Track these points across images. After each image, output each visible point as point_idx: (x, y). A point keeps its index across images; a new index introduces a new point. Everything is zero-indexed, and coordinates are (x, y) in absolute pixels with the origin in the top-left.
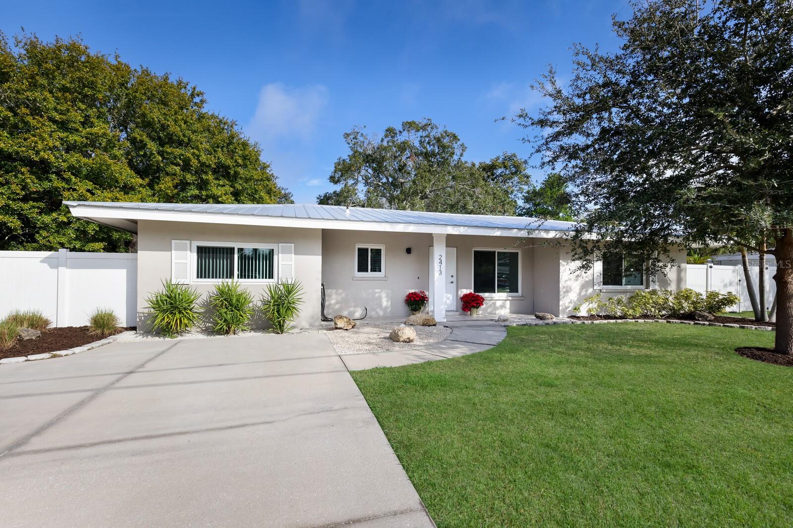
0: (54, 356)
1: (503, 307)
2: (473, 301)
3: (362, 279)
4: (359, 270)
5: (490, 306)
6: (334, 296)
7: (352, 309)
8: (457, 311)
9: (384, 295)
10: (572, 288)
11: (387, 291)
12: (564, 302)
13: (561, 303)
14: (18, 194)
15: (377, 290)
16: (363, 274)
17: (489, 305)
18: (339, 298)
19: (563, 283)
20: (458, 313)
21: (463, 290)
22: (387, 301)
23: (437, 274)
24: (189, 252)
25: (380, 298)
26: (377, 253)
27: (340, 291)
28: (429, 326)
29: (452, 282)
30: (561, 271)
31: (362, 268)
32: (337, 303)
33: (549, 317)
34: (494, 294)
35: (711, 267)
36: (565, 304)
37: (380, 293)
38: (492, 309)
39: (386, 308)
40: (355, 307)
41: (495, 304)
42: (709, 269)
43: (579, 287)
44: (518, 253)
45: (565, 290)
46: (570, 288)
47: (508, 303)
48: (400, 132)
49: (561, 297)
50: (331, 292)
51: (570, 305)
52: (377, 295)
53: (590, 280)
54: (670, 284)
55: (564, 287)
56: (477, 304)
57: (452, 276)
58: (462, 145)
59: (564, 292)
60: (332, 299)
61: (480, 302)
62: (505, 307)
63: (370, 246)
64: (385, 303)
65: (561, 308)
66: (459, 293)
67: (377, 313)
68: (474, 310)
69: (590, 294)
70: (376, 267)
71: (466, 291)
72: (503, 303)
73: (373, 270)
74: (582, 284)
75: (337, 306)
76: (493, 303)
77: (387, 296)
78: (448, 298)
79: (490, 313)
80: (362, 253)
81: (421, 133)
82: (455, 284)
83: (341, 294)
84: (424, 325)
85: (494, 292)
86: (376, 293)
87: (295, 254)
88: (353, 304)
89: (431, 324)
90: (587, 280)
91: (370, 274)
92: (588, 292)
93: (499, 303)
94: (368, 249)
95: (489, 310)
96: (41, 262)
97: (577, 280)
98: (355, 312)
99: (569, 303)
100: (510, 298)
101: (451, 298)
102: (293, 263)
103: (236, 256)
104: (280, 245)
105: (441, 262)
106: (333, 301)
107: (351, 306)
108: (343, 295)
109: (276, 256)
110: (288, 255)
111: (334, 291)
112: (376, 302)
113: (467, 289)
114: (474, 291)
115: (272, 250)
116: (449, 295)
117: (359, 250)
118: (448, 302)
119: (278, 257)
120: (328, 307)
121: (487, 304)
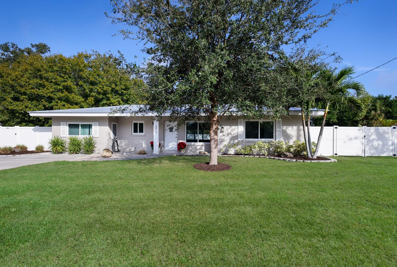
0: (14, 156)
1: (200, 149)
3: (135, 136)
4: (134, 132)
6: (123, 142)
7: (130, 148)
9: (143, 142)
10: (225, 140)
11: (145, 141)
12: (220, 147)
13: (218, 147)
14: (42, 108)
15: (141, 140)
16: (136, 134)
17: (193, 148)
18: (125, 143)
19: (220, 137)
21: (180, 141)
22: (145, 145)
23: (154, 133)
24: (66, 126)
25: (142, 144)
26: (141, 125)
27: (126, 140)
30: (218, 131)
31: (135, 131)
32: (125, 145)
34: (196, 143)
35: (336, 128)
36: (220, 148)
37: (142, 141)
38: (194, 150)
39: (145, 148)
40: (132, 147)
41: (196, 147)
42: (335, 129)
43: (229, 139)
45: (220, 141)
46: (224, 140)
47: (204, 147)
51: (224, 148)
52: (141, 142)
53: (236, 136)
54: (292, 138)
55: (220, 139)
57: (176, 135)
59: (220, 142)
62: (202, 149)
63: (139, 122)
66: (178, 142)
67: (140, 149)
68: (182, 150)
69: (236, 143)
70: (141, 131)
72: (201, 147)
74: (231, 138)
75: (125, 147)
76: (195, 147)
77: (145, 143)
79: (194, 152)
80: (135, 125)
82: (177, 138)
83: (126, 142)
86: (140, 141)
88: (131, 146)
90: (234, 135)
91: (138, 134)
92: (235, 142)
93: (198, 147)
94: (137, 123)
95: (193, 150)
96: (32, 130)
97: (228, 136)
98: (131, 149)
99: (223, 147)
102: (98, 129)
103: (80, 127)
104: (94, 122)
105: (156, 128)
106: (123, 145)
107: (130, 147)
108: (127, 142)
109: (92, 127)
110: (96, 127)
111: (123, 140)
112: (140, 145)
113: (182, 140)
114: (186, 141)
115: (91, 125)
116: (175, 143)
117: (134, 123)
118: (174, 146)
119: (93, 127)
120: (121, 147)
121: (192, 147)
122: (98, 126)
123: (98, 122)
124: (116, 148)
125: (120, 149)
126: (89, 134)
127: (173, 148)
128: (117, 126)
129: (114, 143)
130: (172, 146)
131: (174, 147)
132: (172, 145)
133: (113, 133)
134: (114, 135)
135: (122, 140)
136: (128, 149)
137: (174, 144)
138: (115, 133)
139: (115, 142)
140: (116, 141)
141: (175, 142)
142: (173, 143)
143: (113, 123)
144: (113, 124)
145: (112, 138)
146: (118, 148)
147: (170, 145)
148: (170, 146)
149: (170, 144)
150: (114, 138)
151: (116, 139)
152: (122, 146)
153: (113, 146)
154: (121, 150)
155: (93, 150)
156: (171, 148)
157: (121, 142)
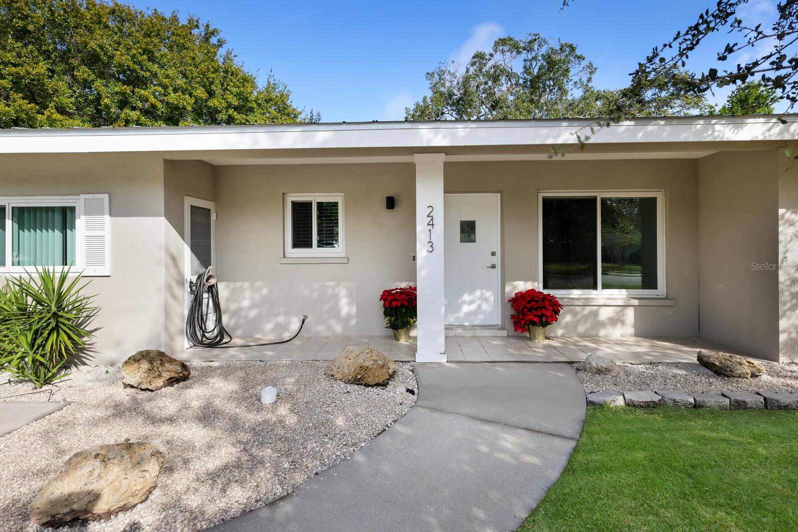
1: (615, 321)
2: (531, 309)
3: (299, 262)
4: (296, 245)
5: (585, 318)
6: (247, 294)
7: (281, 319)
8: (502, 328)
9: (343, 292)
11: (348, 284)
13: (783, 324)
15: (329, 284)
16: (302, 253)
17: (579, 317)
18: (257, 297)
20: (504, 333)
21: (517, 283)
22: (349, 304)
23: (421, 251)
25: (336, 297)
26: (328, 212)
27: (258, 284)
28: (367, 385)
29: (493, 267)
30: (781, 238)
31: (301, 239)
32: (254, 306)
33: (747, 370)
34: (593, 292)
37: (334, 288)
38: (588, 325)
39: (349, 317)
40: (288, 314)
41: (595, 314)
44: (655, 199)
47: (630, 314)
48: (492, 55)
49: (782, 309)
50: (242, 286)
52: (330, 292)
56: (541, 317)
57: (493, 254)
58: (590, 66)
60: (244, 299)
61: (548, 313)
62: (623, 323)
63: (315, 198)
64: (346, 308)
65: (782, 338)
66: (508, 289)
67: (329, 327)
68: (539, 331)
70: (328, 238)
71: (522, 286)
72: (618, 313)
73: (321, 244)
75: (253, 313)
76: (591, 313)
77: (350, 295)
78: (486, 300)
80: (301, 211)
81: (524, 55)
82: (498, 270)
83: (259, 290)
84: (357, 381)
85: (595, 287)
86: (327, 287)
87: (111, 215)
88: (283, 309)
89: (370, 380)
91: (315, 251)
93: (605, 314)
94: (311, 203)
95: (581, 329)
98: (286, 327)
100: (636, 302)
101: (492, 299)
102: (107, 233)
103: (9, 223)
104: (83, 197)
105: (431, 224)
106: (246, 303)
107: (279, 314)
108: (265, 291)
109: (78, 222)
110: (98, 218)
111: (246, 284)
112: (327, 307)
113: (526, 280)
114: (541, 285)
115: (73, 209)
116: (488, 294)
117: (295, 205)
118: (485, 307)
119: (81, 222)
120: (235, 313)
121: (575, 314)
122: (107, 217)
123: (106, 197)
124: (211, 324)
125: (232, 323)
126: (65, 262)
127: (481, 317)
128: (213, 217)
129: (201, 305)
130: (473, 307)
131: (484, 313)
132: (471, 302)
133: (194, 249)
134: (196, 262)
135: (239, 284)
136: (269, 326)
137: (484, 299)
138: (202, 251)
139: (205, 295)
140: (211, 289)
141: (488, 290)
142: (478, 293)
143: (189, 202)
144: (193, 208)
145: (190, 276)
146: (219, 320)
147: (464, 302)
148: (466, 309)
149: (466, 297)
150: (200, 277)
151: (212, 281)
152: (240, 309)
153: (195, 318)
154: (237, 327)
155: (80, 349)
156: (468, 315)
157: (234, 291)
